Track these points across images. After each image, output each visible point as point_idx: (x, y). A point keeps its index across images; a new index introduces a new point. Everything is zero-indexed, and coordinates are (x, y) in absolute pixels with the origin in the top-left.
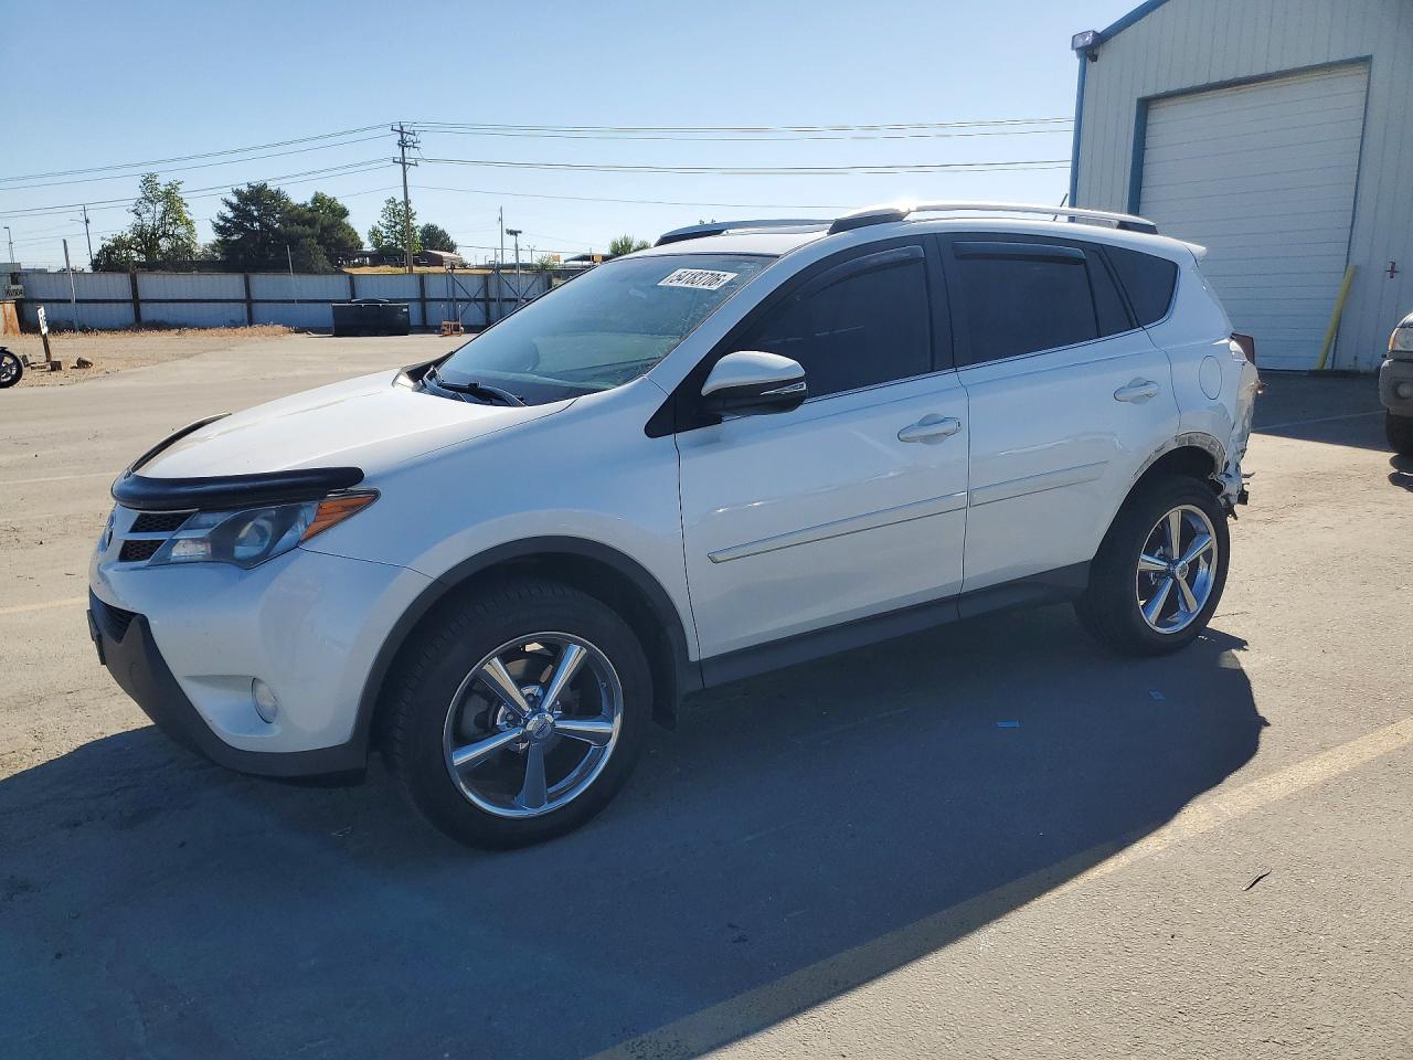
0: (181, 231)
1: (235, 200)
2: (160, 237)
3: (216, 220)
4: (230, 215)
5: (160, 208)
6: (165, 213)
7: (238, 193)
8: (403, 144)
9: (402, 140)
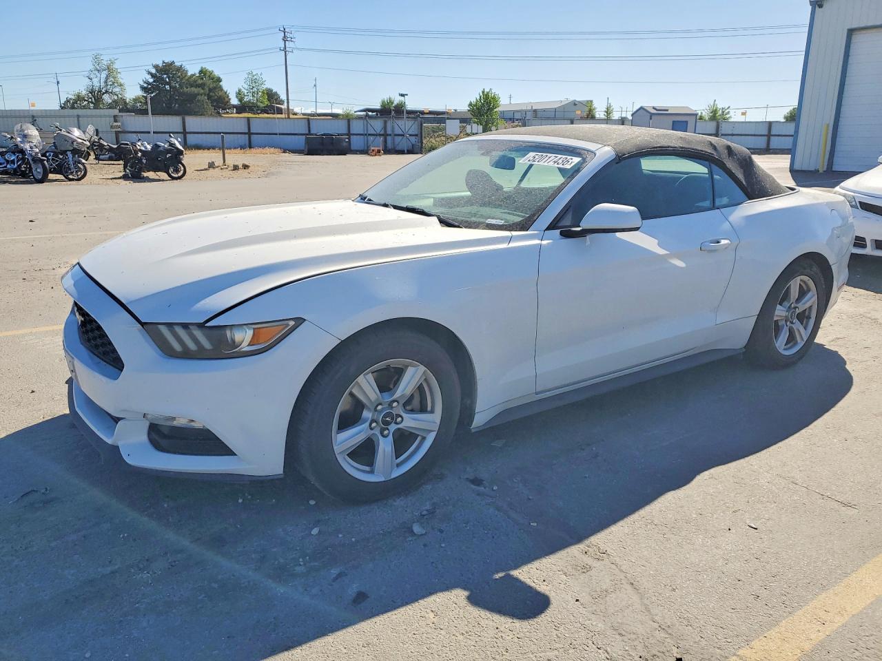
0: (117, 90)
1: (153, 71)
2: (104, 93)
3: (142, 83)
4: (151, 80)
5: (104, 75)
6: (107, 78)
7: (156, 67)
8: (285, 39)
9: (285, 37)
